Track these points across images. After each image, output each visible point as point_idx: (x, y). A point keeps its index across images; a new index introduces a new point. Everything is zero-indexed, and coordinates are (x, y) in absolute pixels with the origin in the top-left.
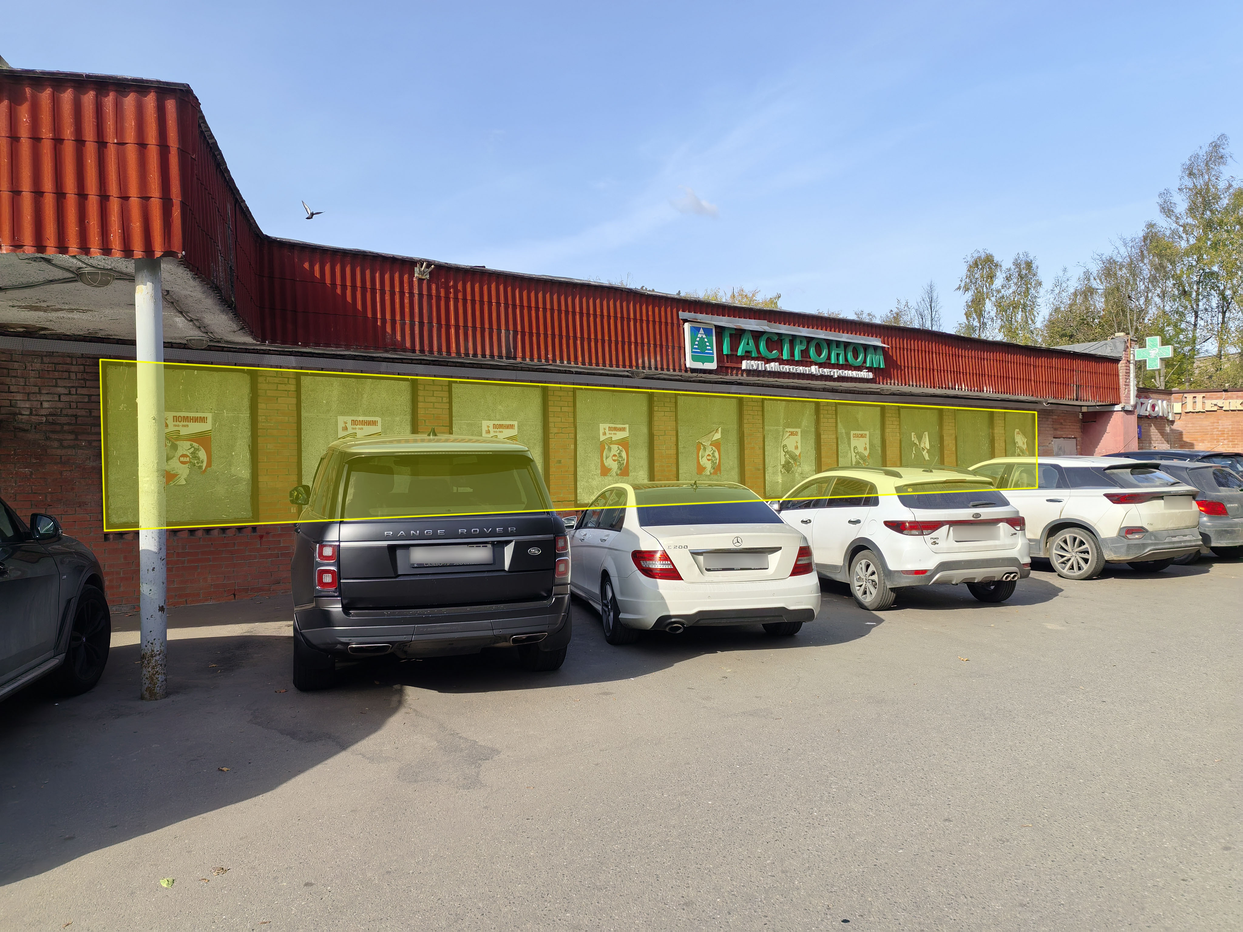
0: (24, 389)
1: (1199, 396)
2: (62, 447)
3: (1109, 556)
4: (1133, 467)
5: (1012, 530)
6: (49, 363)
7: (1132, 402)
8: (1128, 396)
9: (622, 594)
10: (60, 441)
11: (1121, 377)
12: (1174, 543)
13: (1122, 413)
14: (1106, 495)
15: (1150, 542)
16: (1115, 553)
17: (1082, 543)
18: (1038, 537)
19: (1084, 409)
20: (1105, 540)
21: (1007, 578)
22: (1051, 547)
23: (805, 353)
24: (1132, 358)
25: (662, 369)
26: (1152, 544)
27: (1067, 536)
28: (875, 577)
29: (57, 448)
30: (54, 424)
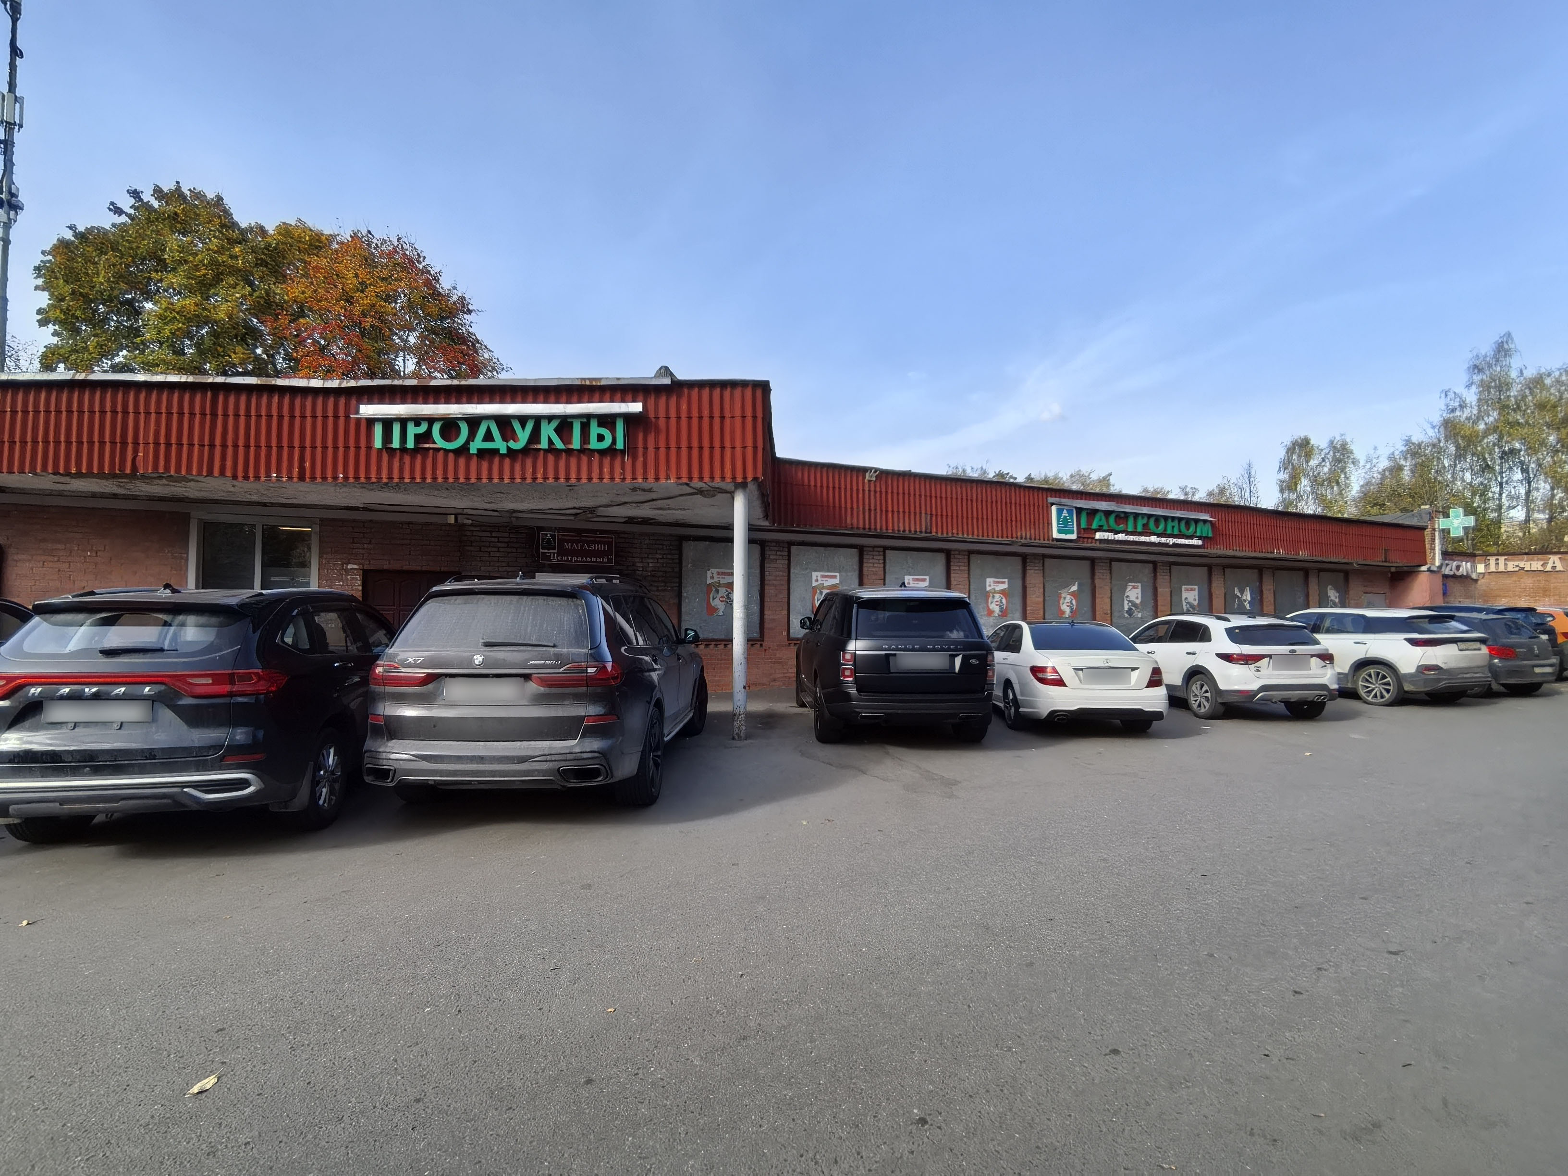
0: (640, 555)
1: (1502, 559)
3: (1407, 687)
4: (1431, 619)
5: (1323, 664)
7: (1437, 563)
8: (1434, 558)
9: (1022, 695)
11: (1426, 543)
12: (1466, 678)
13: (1428, 573)
14: (1406, 639)
15: (1445, 677)
16: (1413, 685)
17: (1384, 677)
18: (1346, 670)
19: (1393, 570)
20: (1405, 675)
21: (1318, 699)
22: (1358, 680)
23: (1145, 526)
24: (1436, 526)
25: (1035, 539)
26: (1445, 679)
27: (1372, 671)
28: (1208, 695)
30: (654, 576)
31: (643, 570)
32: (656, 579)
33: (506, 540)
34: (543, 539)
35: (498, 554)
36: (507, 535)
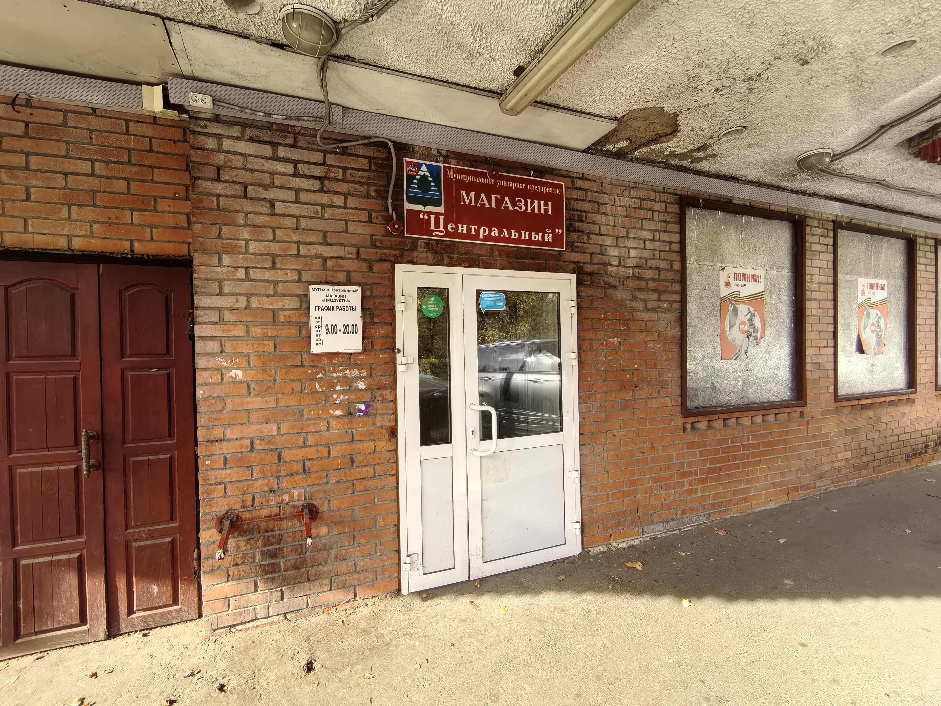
0: (614, 231)
2: (647, 310)
6: (636, 198)
10: (645, 301)
29: (641, 311)
30: (639, 278)
31: (619, 265)
32: (643, 284)
33: (318, 171)
34: (410, 178)
35: (294, 209)
36: (318, 157)
